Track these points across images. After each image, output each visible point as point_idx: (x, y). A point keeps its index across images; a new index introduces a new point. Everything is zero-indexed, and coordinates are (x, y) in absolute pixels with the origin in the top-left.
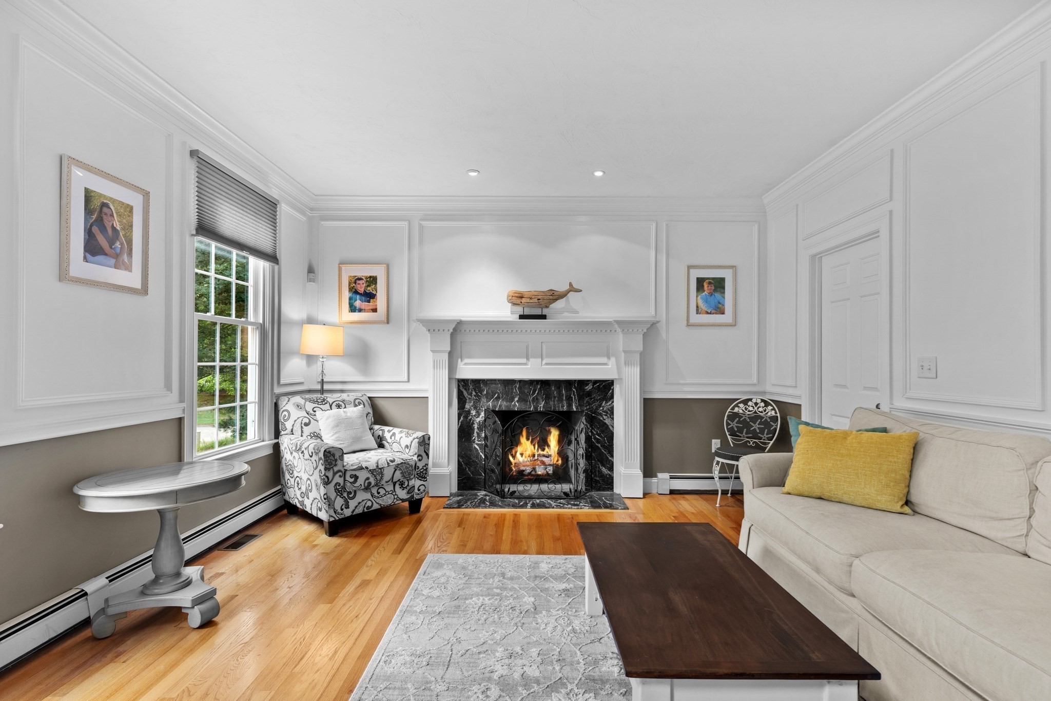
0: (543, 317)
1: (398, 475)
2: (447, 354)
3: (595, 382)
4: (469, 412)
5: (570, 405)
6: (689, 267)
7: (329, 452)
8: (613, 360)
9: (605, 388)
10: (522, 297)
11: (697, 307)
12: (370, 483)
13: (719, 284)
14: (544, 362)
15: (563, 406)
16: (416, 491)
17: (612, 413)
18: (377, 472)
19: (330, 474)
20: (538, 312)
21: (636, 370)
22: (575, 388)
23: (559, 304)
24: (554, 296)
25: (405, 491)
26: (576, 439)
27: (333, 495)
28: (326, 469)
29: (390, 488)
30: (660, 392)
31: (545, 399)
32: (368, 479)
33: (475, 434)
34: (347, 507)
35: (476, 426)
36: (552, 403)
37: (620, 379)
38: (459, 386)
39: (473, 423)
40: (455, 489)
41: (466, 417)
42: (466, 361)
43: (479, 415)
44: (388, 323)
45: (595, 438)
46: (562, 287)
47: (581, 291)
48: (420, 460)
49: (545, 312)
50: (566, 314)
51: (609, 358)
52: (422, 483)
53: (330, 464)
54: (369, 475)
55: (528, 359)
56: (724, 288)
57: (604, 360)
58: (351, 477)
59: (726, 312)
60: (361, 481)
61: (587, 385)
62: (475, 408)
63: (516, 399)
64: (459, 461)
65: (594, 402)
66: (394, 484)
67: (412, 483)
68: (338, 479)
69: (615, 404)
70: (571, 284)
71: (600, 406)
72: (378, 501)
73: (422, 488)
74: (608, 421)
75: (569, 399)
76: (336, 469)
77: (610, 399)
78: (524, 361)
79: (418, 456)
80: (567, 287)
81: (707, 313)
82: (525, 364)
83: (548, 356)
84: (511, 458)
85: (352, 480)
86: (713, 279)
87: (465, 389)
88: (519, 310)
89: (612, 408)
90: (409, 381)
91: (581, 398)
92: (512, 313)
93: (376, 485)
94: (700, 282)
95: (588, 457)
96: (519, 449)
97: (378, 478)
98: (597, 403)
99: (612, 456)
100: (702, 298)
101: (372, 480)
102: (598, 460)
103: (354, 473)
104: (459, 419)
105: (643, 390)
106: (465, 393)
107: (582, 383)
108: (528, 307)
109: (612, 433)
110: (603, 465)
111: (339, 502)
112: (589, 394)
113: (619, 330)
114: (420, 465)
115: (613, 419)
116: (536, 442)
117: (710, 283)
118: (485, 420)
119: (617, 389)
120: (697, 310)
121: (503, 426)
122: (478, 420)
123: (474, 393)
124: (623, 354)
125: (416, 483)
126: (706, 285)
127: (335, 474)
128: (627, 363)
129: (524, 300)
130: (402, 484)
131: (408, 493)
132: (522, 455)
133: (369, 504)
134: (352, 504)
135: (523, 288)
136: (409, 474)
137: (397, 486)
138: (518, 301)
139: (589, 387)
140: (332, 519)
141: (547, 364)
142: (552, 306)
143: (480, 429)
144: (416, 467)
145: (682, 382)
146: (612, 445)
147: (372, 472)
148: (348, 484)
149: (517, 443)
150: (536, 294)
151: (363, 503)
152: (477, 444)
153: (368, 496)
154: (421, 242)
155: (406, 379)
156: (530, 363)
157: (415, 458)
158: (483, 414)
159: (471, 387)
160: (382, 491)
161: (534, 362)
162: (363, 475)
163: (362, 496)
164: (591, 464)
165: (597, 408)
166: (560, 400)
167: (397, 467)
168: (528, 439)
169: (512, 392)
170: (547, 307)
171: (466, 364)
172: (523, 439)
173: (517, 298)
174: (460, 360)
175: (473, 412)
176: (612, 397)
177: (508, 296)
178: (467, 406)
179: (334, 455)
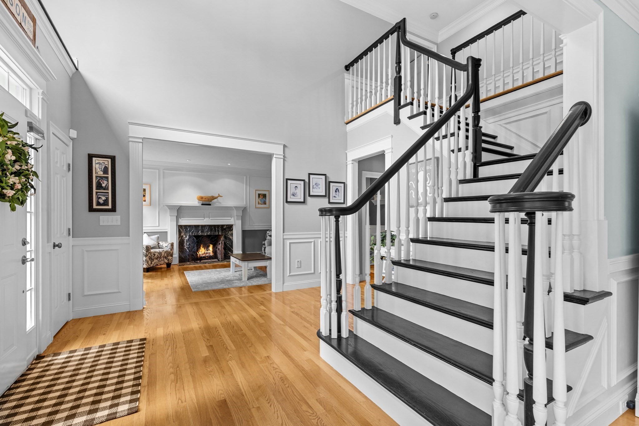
0: (210, 205)
1: (166, 255)
2: (176, 217)
3: (227, 225)
4: (183, 236)
5: (219, 233)
6: (256, 190)
7: (147, 247)
8: (233, 218)
9: (230, 228)
10: (202, 198)
11: (258, 202)
12: (158, 256)
13: (264, 196)
14: (210, 219)
15: (216, 233)
16: (170, 260)
17: (232, 235)
18: (160, 253)
19: (147, 253)
20: (208, 203)
21: (240, 221)
22: (220, 227)
23: (215, 200)
24: (213, 198)
25: (167, 260)
26: (221, 243)
27: (148, 260)
28: (146, 252)
29: (163, 259)
30: (247, 228)
31: (210, 231)
32: (158, 255)
33: (185, 244)
34: (152, 264)
35: (185, 241)
36: (212, 232)
37: (235, 224)
38: (179, 228)
39: (184, 240)
40: (178, 263)
41: (182, 238)
42: (182, 219)
43: (186, 237)
44: (150, 205)
45: (227, 243)
46: (216, 195)
47: (222, 197)
48: (171, 250)
49: (210, 203)
50: (217, 204)
51: (231, 218)
52: (172, 258)
53: (148, 250)
54: (158, 254)
55: (204, 218)
56: (266, 197)
57: (230, 218)
58: (153, 254)
59: (267, 204)
60: (156, 256)
61: (224, 226)
62: (185, 235)
63: (200, 231)
64: (179, 253)
65: (227, 232)
66: (164, 258)
67: (169, 258)
68: (150, 255)
69: (233, 232)
70: (219, 194)
71: (229, 233)
72: (160, 262)
73: (172, 259)
74: (231, 238)
75: (218, 231)
76: (149, 252)
77: (232, 231)
78: (203, 219)
79: (171, 249)
80: (218, 195)
81: (261, 204)
82: (204, 220)
83: (211, 217)
84: (198, 253)
85: (154, 255)
86: (263, 194)
87: (181, 229)
88: (201, 202)
89: (233, 233)
90: (159, 226)
91: (222, 231)
92: (198, 203)
93: (160, 257)
94: (259, 195)
95: (225, 249)
96: (200, 250)
97: (161, 255)
98: (228, 232)
99: (232, 248)
100: (260, 200)
101: (159, 255)
102: (228, 250)
103: (154, 253)
104: (179, 239)
105: (242, 228)
106: (181, 230)
107: (223, 226)
108: (205, 201)
109: (233, 241)
110: (230, 251)
111: (150, 262)
112: (225, 229)
113: (234, 209)
114: (171, 252)
115: (233, 237)
116: (205, 248)
117: (262, 195)
118: (189, 239)
119: (234, 227)
120: (258, 203)
121: (197, 240)
122: (186, 239)
123: (184, 230)
124: (236, 217)
125: (170, 258)
126: (261, 196)
127: (149, 253)
128: (237, 219)
129: (203, 199)
130: (166, 258)
131: (168, 261)
132: (201, 252)
133: (157, 263)
134: (153, 263)
135: (202, 195)
136: (169, 255)
137: (165, 258)
138: (201, 199)
139: (225, 227)
140: (148, 267)
141: (211, 220)
142: (212, 201)
143: (187, 242)
144: (170, 253)
145: (254, 225)
146: (233, 245)
147: (158, 253)
148: (152, 257)
149: (200, 248)
150: (207, 197)
151: (156, 263)
152: (186, 247)
153: (157, 261)
154: (164, 177)
155: (158, 225)
156: (205, 220)
157: (170, 250)
158: (188, 237)
159: (183, 228)
160: (161, 260)
161: (206, 219)
162: (157, 254)
163: (155, 261)
164: (225, 251)
165: (228, 234)
166: (215, 231)
167: (165, 252)
168: (203, 247)
169: (198, 229)
170: (211, 201)
171: (182, 220)
172: (202, 248)
173: (201, 198)
174: (180, 219)
175: (184, 236)
176: (232, 230)
177: (197, 198)
178: (182, 234)
179: (149, 248)
